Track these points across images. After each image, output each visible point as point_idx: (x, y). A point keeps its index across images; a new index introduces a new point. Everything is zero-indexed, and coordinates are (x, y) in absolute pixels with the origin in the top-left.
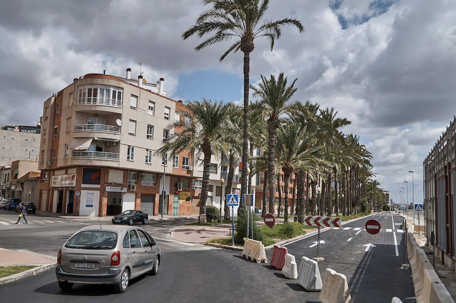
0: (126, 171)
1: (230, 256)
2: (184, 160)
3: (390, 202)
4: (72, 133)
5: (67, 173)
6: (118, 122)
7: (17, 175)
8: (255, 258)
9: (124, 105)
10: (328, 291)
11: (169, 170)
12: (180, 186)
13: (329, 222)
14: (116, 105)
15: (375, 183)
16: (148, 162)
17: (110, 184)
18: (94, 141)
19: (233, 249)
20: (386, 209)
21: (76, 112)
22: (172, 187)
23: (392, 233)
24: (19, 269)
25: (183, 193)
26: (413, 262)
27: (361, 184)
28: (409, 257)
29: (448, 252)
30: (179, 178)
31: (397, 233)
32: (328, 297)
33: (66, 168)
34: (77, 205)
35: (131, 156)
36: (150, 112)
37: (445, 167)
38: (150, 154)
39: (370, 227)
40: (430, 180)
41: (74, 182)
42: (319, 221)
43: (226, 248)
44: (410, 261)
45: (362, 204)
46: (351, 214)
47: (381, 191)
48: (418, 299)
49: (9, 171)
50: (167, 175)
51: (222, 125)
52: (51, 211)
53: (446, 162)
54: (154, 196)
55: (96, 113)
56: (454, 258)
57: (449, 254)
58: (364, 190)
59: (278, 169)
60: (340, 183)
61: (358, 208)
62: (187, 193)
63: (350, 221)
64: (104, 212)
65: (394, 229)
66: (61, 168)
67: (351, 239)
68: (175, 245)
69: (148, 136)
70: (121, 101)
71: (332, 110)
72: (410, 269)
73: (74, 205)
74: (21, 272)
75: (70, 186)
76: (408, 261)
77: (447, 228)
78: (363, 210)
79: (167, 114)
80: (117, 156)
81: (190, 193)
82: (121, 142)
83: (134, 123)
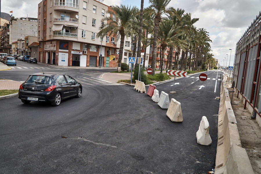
0: (82, 43)
1: (128, 89)
2: (112, 39)
3: (218, 65)
4: (52, 22)
5: (51, 44)
6: (77, 16)
7: (28, 43)
8: (140, 90)
9: (80, 7)
10: (171, 110)
11: (104, 44)
12: (110, 52)
13: (180, 74)
14: (75, 7)
15: (211, 55)
16: (93, 39)
17: (73, 50)
18: (64, 27)
19: (130, 85)
20: (215, 68)
21: (54, 10)
22: (106, 52)
23: (215, 81)
24: (15, 91)
25: (112, 56)
26: (222, 96)
27: (204, 55)
28: (221, 93)
29: (241, 92)
30: (110, 48)
31: (218, 81)
32: (171, 113)
33: (51, 41)
34: (57, 60)
35: (84, 36)
36: (94, 12)
37: (247, 46)
38: (94, 35)
39: (201, 77)
40: (238, 54)
41: (55, 48)
42: (175, 73)
43: (127, 85)
44: (221, 96)
45: (203, 65)
47: (214, 59)
48: (219, 116)
49: (24, 42)
50: (103, 46)
51: (131, 20)
52: (45, 63)
53: (248, 43)
54: (96, 57)
55: (65, 11)
56: (243, 95)
57: (241, 93)
58: (205, 58)
59: (158, 45)
60: (193, 54)
61: (201, 67)
62: (113, 56)
63: (195, 74)
64: (71, 64)
65: (217, 78)
66: (48, 41)
67: (193, 82)
68: (101, 82)
69: (93, 25)
70: (78, 5)
72: (220, 99)
73: (56, 60)
74: (15, 93)
75: (53, 50)
76: (220, 95)
77: (243, 79)
78: (203, 68)
79: (103, 13)
80: (76, 35)
81: (115, 56)
82: (78, 28)
83: (85, 17)
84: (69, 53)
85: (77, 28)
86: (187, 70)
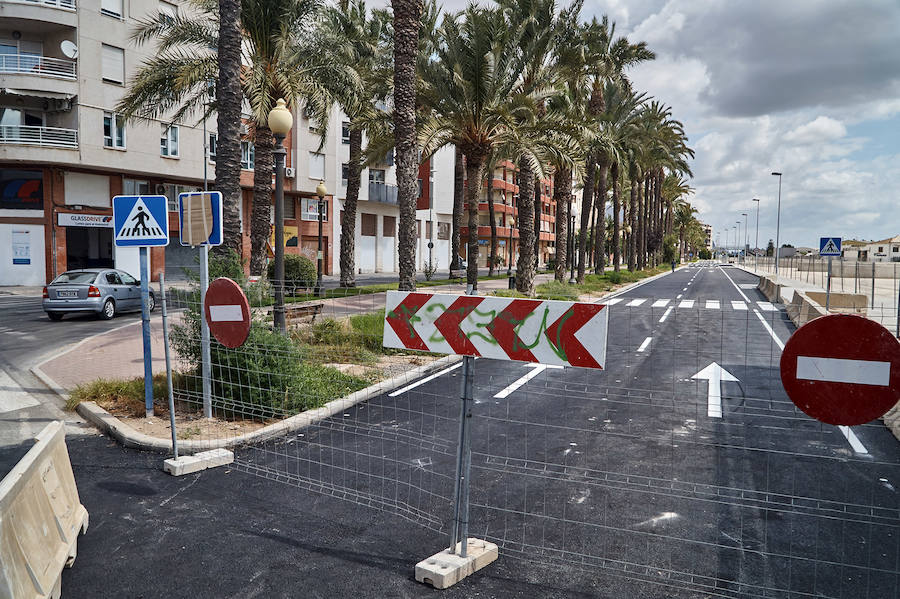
0: (115, 177)
3: (711, 244)
6: (67, 47)
9: (81, 4)
15: (690, 208)
16: (170, 155)
17: (71, 209)
20: (705, 255)
31: (765, 314)
38: (174, 135)
42: (466, 326)
45: (666, 246)
46: (644, 266)
47: (698, 224)
61: (659, 254)
62: (289, 228)
63: (643, 281)
65: (748, 299)
67: (649, 341)
71: (605, 19)
78: (669, 259)
80: (71, 138)
81: (296, 228)
82: (80, 101)
83: (119, 55)
84: (50, 224)
85: (73, 101)
86: (606, 269)
